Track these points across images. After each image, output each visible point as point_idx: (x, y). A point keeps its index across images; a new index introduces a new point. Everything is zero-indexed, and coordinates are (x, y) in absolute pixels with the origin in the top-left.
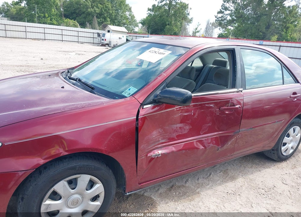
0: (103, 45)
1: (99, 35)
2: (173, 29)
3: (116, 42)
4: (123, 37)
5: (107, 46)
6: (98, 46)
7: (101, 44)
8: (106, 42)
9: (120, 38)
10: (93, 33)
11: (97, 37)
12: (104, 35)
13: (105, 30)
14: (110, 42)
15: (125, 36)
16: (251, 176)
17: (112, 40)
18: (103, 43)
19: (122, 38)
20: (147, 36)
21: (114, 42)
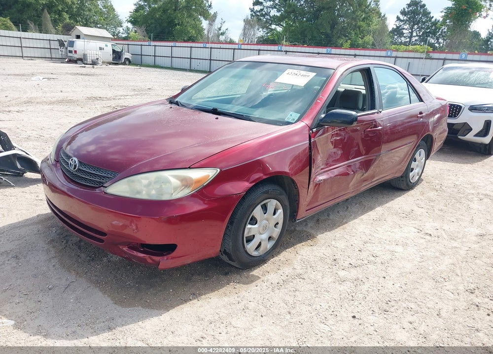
0: (71, 61)
1: (61, 43)
2: (188, 32)
3: (95, 56)
4: (106, 46)
5: (79, 62)
6: (61, 63)
7: (66, 60)
8: (76, 56)
9: (101, 49)
10: (49, 40)
11: (59, 47)
12: (71, 44)
13: (70, 35)
14: (85, 55)
15: (109, 44)
16: (387, 205)
17: (88, 52)
18: (71, 58)
19: (105, 48)
20: (147, 43)
21: (93, 56)
